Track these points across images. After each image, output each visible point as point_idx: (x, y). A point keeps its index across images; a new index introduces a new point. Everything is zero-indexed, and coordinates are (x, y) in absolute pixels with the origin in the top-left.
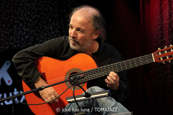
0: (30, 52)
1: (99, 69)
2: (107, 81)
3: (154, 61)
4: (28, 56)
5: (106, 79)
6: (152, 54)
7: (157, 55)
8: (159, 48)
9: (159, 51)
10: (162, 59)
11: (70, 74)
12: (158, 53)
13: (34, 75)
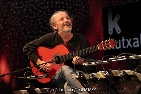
0: (32, 44)
1: (70, 54)
2: (73, 62)
3: (99, 50)
4: (30, 47)
5: (72, 61)
6: (98, 45)
7: (100, 46)
8: (102, 41)
9: (102, 43)
10: (104, 48)
11: (55, 57)
12: (101, 44)
13: (34, 58)
